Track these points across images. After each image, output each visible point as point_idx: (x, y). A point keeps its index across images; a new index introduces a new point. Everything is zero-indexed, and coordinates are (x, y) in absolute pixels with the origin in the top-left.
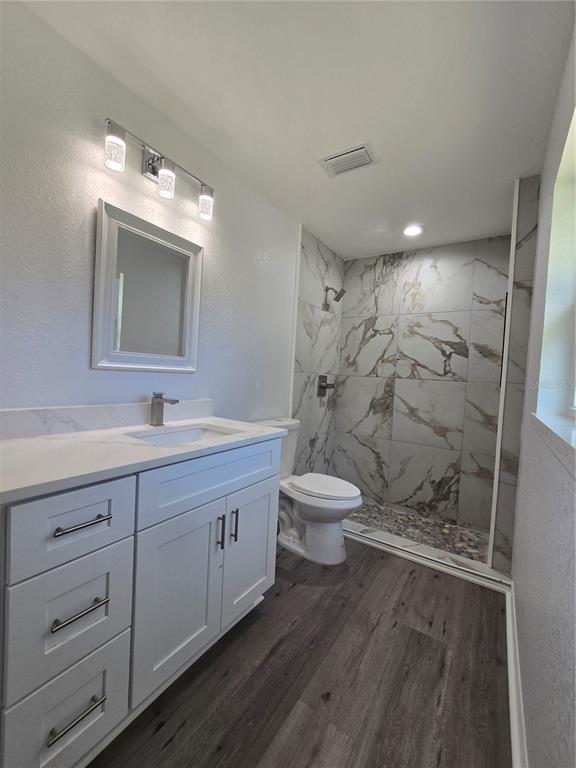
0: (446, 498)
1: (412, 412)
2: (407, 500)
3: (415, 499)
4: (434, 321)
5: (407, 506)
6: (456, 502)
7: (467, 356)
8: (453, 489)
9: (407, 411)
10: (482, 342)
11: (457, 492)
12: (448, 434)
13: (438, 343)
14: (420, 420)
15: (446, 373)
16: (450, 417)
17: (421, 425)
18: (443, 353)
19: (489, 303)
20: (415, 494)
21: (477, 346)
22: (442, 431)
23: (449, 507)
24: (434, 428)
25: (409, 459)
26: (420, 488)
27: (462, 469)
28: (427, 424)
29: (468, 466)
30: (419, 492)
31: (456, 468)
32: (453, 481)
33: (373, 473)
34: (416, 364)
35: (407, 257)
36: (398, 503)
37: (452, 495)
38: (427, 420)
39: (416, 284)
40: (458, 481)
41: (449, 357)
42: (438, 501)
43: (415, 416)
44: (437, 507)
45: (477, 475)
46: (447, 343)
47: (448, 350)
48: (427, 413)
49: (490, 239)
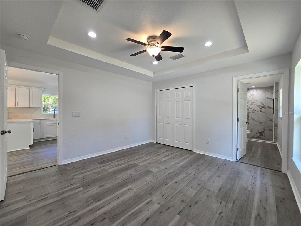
0: (262, 135)
1: (253, 119)
3: (255, 136)
4: (257, 102)
6: (265, 136)
7: (265, 108)
9: (252, 119)
10: (268, 106)
11: (265, 134)
12: (262, 123)
13: (258, 106)
14: (255, 121)
15: (261, 112)
16: (262, 120)
17: (256, 122)
18: (260, 108)
19: (269, 98)
20: (255, 135)
21: (267, 106)
22: (261, 123)
23: (263, 137)
24: (259, 122)
25: (253, 128)
26: (256, 134)
27: (266, 129)
28: (257, 121)
29: (267, 128)
30: (256, 135)
31: (264, 130)
34: (254, 110)
35: (250, 89)
36: (251, 137)
39: (253, 95)
40: (265, 132)
41: (261, 108)
44: (260, 137)
45: (269, 130)
46: (261, 106)
47: (261, 107)
48: (257, 119)
49: (269, 87)
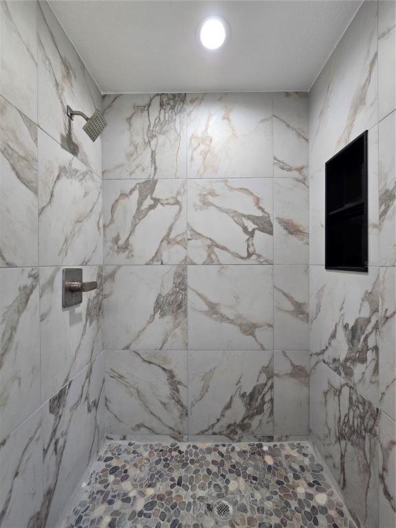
0: (260, 411)
1: (213, 309)
2: (213, 425)
3: (224, 422)
4: (231, 189)
5: (214, 434)
6: (272, 413)
7: (271, 233)
8: (267, 398)
9: (206, 308)
10: (286, 216)
11: (272, 400)
12: (257, 332)
13: (237, 216)
14: (223, 318)
15: (250, 255)
16: (257, 309)
17: (225, 325)
18: (245, 229)
19: (290, 170)
20: (223, 415)
21: (281, 221)
22: (249, 329)
23: (264, 421)
24: (240, 325)
25: (212, 371)
26: (228, 407)
27: (275, 372)
28: (232, 322)
29: (282, 367)
30: (228, 413)
31: (269, 372)
32: (266, 389)
33: (166, 401)
34: (213, 245)
35: (192, 101)
36: (203, 433)
37: (266, 406)
38: (232, 317)
39: (207, 140)
40: (272, 387)
41: (252, 234)
42: (251, 417)
43: (216, 313)
44: (250, 425)
45: (292, 375)
46: (249, 217)
47: (251, 226)
48: (231, 307)
49: (288, 94)
